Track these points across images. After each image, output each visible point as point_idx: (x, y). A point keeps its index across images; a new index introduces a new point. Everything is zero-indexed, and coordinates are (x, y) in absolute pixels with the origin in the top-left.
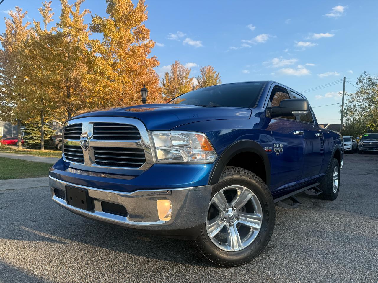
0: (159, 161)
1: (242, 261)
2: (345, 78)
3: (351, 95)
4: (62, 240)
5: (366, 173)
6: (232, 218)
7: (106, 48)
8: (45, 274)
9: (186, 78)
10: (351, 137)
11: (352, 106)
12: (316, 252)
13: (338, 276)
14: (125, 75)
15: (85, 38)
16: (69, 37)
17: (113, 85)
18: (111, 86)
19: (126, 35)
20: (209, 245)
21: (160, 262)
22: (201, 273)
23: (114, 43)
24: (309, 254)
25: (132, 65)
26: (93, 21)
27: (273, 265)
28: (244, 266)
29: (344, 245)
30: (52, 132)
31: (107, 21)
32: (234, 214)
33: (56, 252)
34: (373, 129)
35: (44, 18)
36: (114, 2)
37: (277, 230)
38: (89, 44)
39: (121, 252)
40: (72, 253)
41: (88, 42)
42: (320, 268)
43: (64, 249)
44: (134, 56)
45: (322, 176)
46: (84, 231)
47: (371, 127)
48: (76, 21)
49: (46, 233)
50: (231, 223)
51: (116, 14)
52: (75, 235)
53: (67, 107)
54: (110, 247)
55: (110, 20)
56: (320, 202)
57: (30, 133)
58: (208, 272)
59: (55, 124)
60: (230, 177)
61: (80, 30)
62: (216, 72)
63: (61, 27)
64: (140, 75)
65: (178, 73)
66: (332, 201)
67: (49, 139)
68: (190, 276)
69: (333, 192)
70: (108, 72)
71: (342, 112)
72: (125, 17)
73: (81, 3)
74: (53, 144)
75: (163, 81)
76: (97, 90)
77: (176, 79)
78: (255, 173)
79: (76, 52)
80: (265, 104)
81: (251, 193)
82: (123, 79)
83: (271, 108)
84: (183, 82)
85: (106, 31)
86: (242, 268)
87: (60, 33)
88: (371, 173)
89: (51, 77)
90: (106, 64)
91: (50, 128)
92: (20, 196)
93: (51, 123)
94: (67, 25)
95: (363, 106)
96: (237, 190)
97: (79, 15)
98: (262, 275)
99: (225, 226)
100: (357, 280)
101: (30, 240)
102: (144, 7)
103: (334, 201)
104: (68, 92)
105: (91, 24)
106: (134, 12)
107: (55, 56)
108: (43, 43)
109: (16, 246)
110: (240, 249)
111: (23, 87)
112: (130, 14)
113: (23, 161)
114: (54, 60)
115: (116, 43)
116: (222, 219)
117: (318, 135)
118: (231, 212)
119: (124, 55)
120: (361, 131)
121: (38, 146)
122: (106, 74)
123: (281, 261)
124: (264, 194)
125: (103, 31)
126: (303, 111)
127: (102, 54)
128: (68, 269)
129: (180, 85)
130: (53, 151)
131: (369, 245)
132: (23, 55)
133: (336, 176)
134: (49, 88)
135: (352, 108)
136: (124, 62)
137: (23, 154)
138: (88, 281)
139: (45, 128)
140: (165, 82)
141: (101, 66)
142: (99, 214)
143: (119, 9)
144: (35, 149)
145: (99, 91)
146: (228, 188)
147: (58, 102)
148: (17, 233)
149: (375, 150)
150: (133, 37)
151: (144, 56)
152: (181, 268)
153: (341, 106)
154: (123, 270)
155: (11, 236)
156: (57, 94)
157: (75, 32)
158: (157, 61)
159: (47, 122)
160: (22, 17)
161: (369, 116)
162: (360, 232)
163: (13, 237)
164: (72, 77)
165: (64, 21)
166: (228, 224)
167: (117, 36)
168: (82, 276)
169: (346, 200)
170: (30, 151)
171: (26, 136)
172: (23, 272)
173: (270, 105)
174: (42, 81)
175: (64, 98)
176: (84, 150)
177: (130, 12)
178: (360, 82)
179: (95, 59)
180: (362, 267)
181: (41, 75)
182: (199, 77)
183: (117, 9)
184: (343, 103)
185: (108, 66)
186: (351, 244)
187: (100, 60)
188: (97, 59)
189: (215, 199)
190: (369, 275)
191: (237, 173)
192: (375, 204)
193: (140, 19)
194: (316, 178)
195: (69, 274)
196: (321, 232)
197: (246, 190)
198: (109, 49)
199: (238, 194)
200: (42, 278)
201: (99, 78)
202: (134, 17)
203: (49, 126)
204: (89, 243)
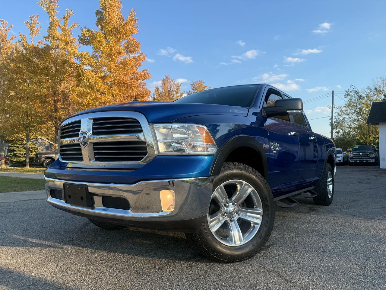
0: (161, 153)
1: (244, 255)
2: (333, 91)
3: (340, 107)
4: (57, 245)
5: (358, 182)
6: (233, 213)
7: (96, 61)
8: (42, 274)
9: (177, 92)
10: (342, 149)
11: (341, 118)
12: (315, 248)
13: (338, 267)
14: (115, 88)
15: (74, 51)
16: (57, 50)
17: (103, 97)
18: (101, 99)
19: (116, 47)
20: (211, 239)
21: (161, 260)
22: (203, 268)
23: (104, 55)
24: (308, 250)
25: (123, 78)
26: (82, 33)
27: (274, 260)
28: (246, 261)
29: (342, 241)
30: (37, 149)
31: (97, 33)
32: (234, 209)
33: (52, 256)
34: (362, 141)
35: (31, 31)
36: (104, 15)
37: (276, 231)
38: (78, 57)
39: (120, 253)
40: (69, 256)
41: (77, 54)
42: (321, 260)
43: (60, 253)
44: (124, 69)
45: (316, 180)
46: (80, 237)
47: (360, 139)
48: (64, 34)
49: (39, 240)
50: (232, 219)
51: (105, 26)
52: (70, 241)
53: (54, 122)
54: (108, 250)
55: (100, 33)
56: (316, 207)
57: (14, 151)
58: (210, 267)
59: (40, 141)
60: (231, 172)
61: (69, 43)
62: (206, 87)
63: (48, 41)
64: (131, 88)
65: (169, 87)
66: (327, 206)
67: (34, 156)
68: (193, 271)
69: (328, 197)
70: (98, 85)
71: (332, 124)
72: (116, 29)
73: (69, 17)
74: (39, 161)
75: (154, 96)
76: (87, 103)
77: (167, 94)
78: (254, 169)
79: (64, 65)
80: (261, 104)
81: (251, 188)
82: (113, 92)
83: (266, 107)
84: (173, 96)
85: (96, 44)
86: (244, 263)
87: (48, 45)
88: (363, 182)
89: (38, 91)
90: (96, 77)
91: (36, 145)
92: (8, 209)
93: (37, 139)
94: (54, 38)
95: (352, 119)
96: (237, 184)
97: (67, 28)
98: (265, 268)
99: (226, 221)
100: (357, 269)
101: (23, 246)
102: (135, 20)
103: (329, 206)
104: (55, 106)
105: (80, 37)
106: (124, 25)
107: (42, 70)
108: (29, 56)
109: (9, 252)
110: (242, 243)
111: (8, 102)
112: (121, 26)
113: (8, 177)
114: (40, 74)
115: (106, 56)
116: (223, 214)
117: (312, 138)
118: (231, 208)
119: (114, 67)
120: (351, 143)
121: (22, 164)
122: (96, 87)
123: (282, 256)
124: (264, 188)
125: (92, 43)
126: (298, 110)
127: (91, 66)
128: (67, 270)
129: (171, 99)
130: (38, 169)
131: (366, 241)
132: (8, 69)
133: (330, 182)
134: (36, 103)
135: (341, 121)
136: (114, 75)
137: (7, 171)
138: (89, 279)
139: (30, 145)
140: (156, 97)
141: (91, 79)
142: (99, 210)
143: (109, 22)
144: (19, 166)
145: (88, 103)
146: (228, 182)
147: (45, 116)
148: (8, 240)
149: (366, 161)
150: (124, 50)
151: (134, 68)
152: (183, 265)
153: (330, 119)
154: (124, 269)
155: (3, 243)
156: (44, 108)
157: (63, 45)
158: (148, 74)
159: (33, 139)
160: (7, 30)
161: (358, 128)
162: (357, 231)
163: (4, 244)
164: (60, 90)
165: (52, 34)
166: (229, 219)
167: (107, 49)
168: (81, 275)
169: (341, 205)
170: (14, 169)
171: (9, 154)
172: (19, 274)
173: (265, 105)
174: (29, 95)
175: (51, 113)
176: (82, 147)
177: (121, 25)
178: (348, 95)
179: (84, 71)
180: (361, 258)
181: (27, 89)
182: (190, 91)
183: (107, 21)
184: (332, 116)
185: (98, 79)
186: (349, 240)
187: (90, 73)
188: (87, 72)
189: (216, 194)
190: (368, 265)
191: (237, 167)
192: (369, 208)
193: (130, 32)
194: (312, 181)
195: (68, 274)
196: (319, 231)
197: (246, 184)
198: (98, 62)
199: (238, 189)
200: (40, 278)
201: (89, 90)
202: (124, 30)
203: (35, 143)
204: (86, 247)
